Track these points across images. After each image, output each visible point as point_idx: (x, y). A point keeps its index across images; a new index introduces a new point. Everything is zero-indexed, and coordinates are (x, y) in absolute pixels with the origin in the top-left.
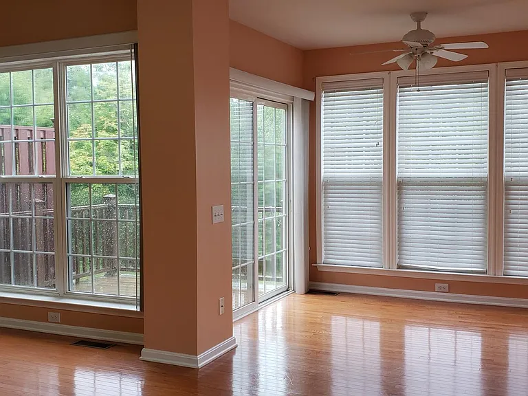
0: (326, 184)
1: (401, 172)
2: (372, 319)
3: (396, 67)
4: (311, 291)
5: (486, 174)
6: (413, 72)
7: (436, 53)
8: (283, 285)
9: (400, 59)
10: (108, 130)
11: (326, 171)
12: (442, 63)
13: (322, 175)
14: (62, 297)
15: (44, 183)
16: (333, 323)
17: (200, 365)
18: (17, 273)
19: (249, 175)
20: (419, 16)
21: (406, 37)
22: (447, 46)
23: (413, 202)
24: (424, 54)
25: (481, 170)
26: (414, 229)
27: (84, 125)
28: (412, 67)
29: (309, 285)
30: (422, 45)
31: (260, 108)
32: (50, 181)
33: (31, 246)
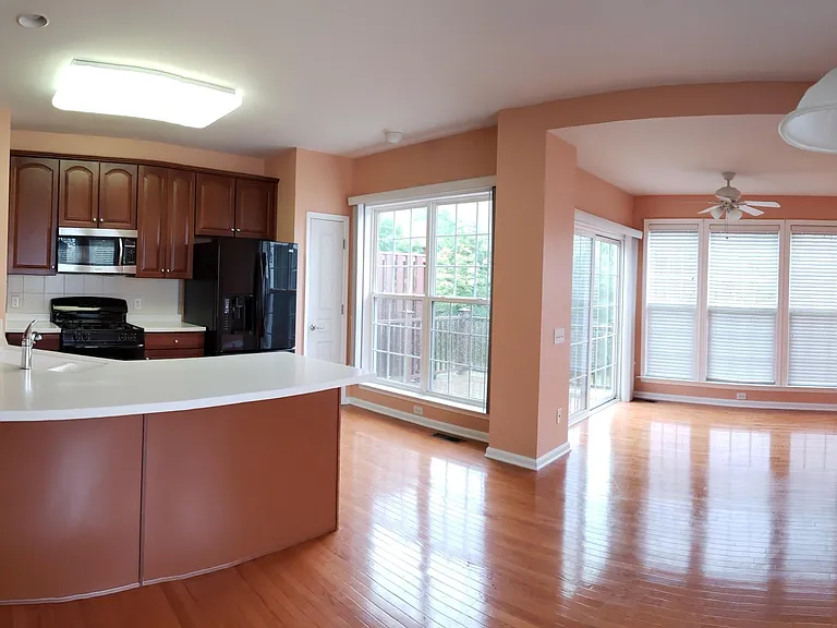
0: (650, 309)
1: (711, 302)
2: (685, 425)
3: (709, 216)
4: (634, 399)
5: (776, 307)
6: (722, 222)
7: (741, 208)
8: (610, 393)
9: (713, 210)
10: (463, 253)
11: (650, 299)
12: (746, 216)
13: (647, 302)
14: (424, 394)
15: (414, 301)
16: (652, 429)
17: (538, 468)
18: (391, 371)
19: (586, 299)
20: (729, 176)
21: (718, 192)
22: (749, 203)
23: (720, 326)
24: (732, 208)
25: (773, 304)
26: (720, 349)
27: (445, 249)
28: (723, 217)
29: (634, 394)
30: (731, 200)
31: (598, 243)
32: (420, 299)
33: (403, 349)
